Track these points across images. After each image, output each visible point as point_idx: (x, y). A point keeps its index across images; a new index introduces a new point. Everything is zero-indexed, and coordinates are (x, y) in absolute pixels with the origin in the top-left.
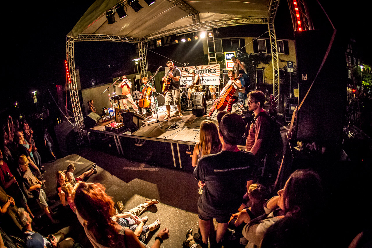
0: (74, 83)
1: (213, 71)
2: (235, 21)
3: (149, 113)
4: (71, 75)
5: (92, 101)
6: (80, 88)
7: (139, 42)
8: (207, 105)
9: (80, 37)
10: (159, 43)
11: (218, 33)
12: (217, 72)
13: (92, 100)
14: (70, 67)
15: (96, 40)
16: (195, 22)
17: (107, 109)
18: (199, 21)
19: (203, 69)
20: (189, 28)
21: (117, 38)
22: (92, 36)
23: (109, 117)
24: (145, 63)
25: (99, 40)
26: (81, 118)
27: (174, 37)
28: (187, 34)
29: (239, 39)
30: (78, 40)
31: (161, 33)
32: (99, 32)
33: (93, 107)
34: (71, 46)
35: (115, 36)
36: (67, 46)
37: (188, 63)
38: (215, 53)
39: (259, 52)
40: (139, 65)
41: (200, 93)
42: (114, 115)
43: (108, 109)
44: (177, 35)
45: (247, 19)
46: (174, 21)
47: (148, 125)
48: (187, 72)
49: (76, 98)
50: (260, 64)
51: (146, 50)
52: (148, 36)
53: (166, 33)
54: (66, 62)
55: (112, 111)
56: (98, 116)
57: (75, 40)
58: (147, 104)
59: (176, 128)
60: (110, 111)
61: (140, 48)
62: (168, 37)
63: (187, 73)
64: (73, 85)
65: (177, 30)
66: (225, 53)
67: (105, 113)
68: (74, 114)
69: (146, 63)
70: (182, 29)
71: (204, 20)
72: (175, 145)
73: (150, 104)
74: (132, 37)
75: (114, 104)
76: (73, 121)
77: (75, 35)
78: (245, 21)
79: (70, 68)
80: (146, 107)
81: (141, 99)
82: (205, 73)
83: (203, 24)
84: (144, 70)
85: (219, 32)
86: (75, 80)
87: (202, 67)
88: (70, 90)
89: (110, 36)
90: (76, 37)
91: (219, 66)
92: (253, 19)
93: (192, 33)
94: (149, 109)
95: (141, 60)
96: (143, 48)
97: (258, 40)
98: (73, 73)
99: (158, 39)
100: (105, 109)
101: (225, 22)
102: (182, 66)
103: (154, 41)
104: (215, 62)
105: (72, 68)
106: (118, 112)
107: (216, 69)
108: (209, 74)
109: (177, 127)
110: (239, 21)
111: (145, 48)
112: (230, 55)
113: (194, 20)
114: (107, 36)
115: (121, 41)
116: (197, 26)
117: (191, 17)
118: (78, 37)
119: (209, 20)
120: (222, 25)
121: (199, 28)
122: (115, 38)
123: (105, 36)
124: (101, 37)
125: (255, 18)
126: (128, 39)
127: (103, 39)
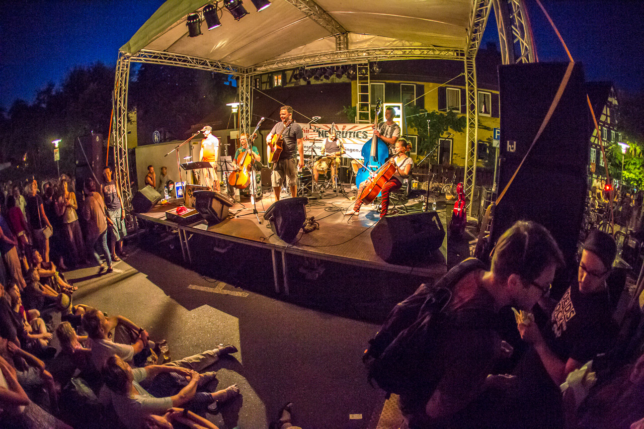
0: (122, 133)
1: (363, 135)
2: (407, 51)
7: (241, 75)
9: (142, 55)
10: (278, 81)
11: (375, 68)
12: (368, 137)
14: (119, 105)
16: (340, 49)
18: (347, 48)
19: (345, 131)
20: (329, 57)
21: (204, 64)
22: (162, 56)
24: (247, 111)
25: (173, 63)
26: (128, 193)
27: (300, 72)
28: (324, 68)
29: (415, 85)
30: (138, 60)
31: (281, 62)
32: (174, 50)
34: (125, 69)
35: (202, 60)
36: (117, 68)
37: (320, 118)
38: (369, 105)
39: (448, 111)
44: (306, 68)
45: (430, 49)
46: (304, 43)
47: (238, 216)
48: (318, 133)
49: (123, 159)
50: (447, 130)
51: (251, 89)
52: (257, 65)
57: (132, 59)
60: (178, 188)
61: (242, 86)
63: (318, 135)
64: (120, 136)
65: (307, 60)
69: (249, 112)
70: (317, 59)
71: (356, 45)
74: (230, 64)
77: (133, 50)
78: (425, 52)
79: (118, 107)
82: (348, 138)
83: (353, 52)
84: (245, 123)
85: (379, 68)
86: (124, 128)
87: (345, 127)
88: (115, 145)
89: (193, 59)
90: (135, 53)
92: (441, 51)
95: (242, 106)
96: (247, 86)
97: (447, 88)
98: (122, 115)
99: (276, 73)
101: (392, 52)
102: (308, 121)
103: (270, 77)
104: (368, 120)
105: (122, 106)
106: (190, 189)
107: (368, 132)
108: (355, 140)
110: (415, 53)
111: (251, 85)
113: (338, 44)
114: (187, 58)
115: (211, 69)
116: (343, 56)
117: (334, 38)
118: (138, 55)
119: (364, 47)
120: (385, 57)
121: (345, 59)
122: (200, 63)
123: (183, 57)
124: (177, 58)
125: (444, 49)
126: (223, 68)
127: (180, 63)
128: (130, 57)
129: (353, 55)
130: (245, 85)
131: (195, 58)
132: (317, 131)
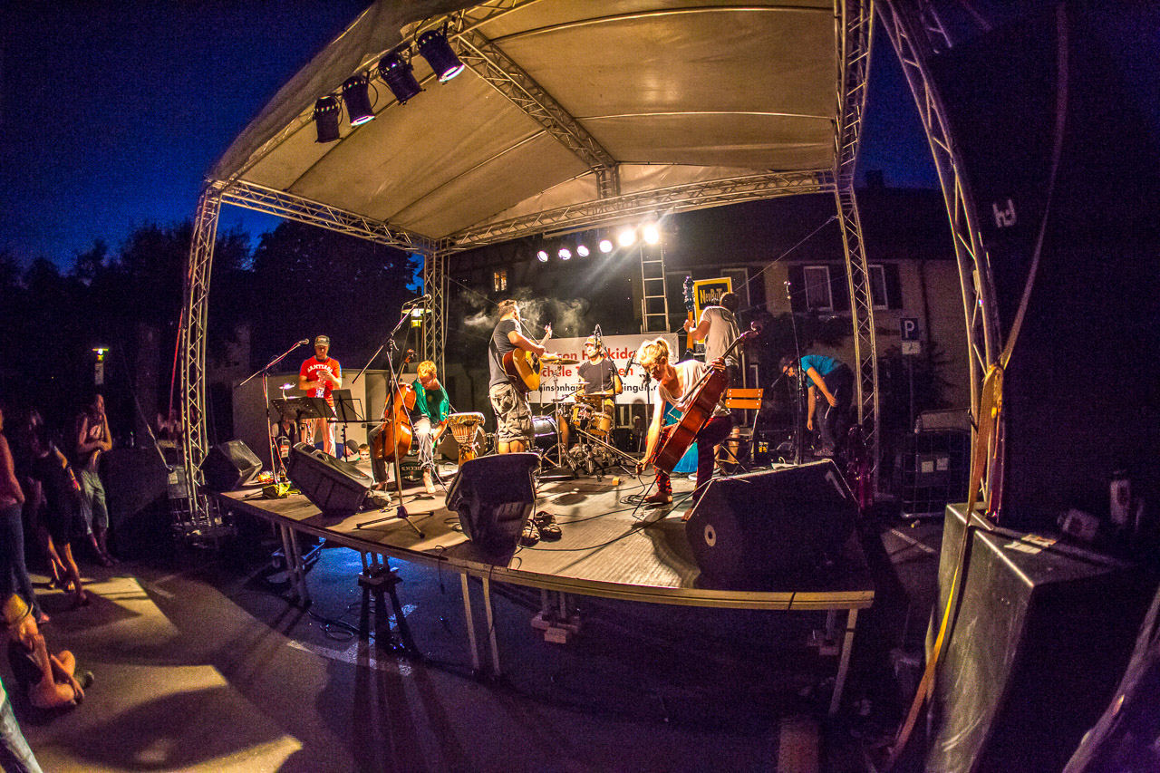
7: (427, 253)
10: (500, 283)
16: (605, 195)
18: (618, 192)
20: (585, 212)
21: (358, 225)
22: (281, 200)
24: (438, 324)
28: (578, 233)
29: (746, 270)
31: (499, 226)
32: (301, 191)
38: (666, 299)
44: (545, 237)
45: (770, 179)
52: (456, 234)
53: (512, 230)
65: (548, 221)
69: (442, 323)
70: (563, 217)
71: (634, 186)
74: (407, 230)
78: (762, 186)
83: (630, 200)
92: (789, 179)
95: (429, 314)
96: (438, 273)
101: (701, 192)
104: (665, 327)
111: (445, 272)
113: (602, 186)
114: (326, 210)
115: (372, 236)
116: (611, 209)
117: (594, 176)
118: (237, 192)
119: (650, 189)
121: (615, 215)
122: (349, 222)
123: (319, 207)
124: (308, 208)
126: (393, 236)
127: (313, 218)
128: (222, 191)
129: (630, 205)
130: (434, 274)
131: (340, 211)
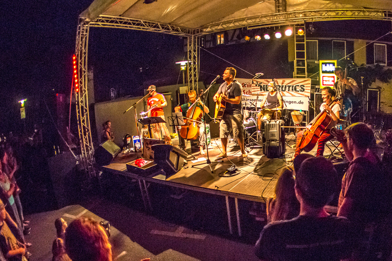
0: (84, 92)
1: (300, 88)
2: (340, 13)
3: (195, 148)
4: (80, 78)
5: (110, 123)
6: (93, 101)
7: (189, 36)
8: (287, 140)
9: (100, 20)
10: (221, 40)
11: (312, 29)
12: (305, 91)
13: (108, 121)
14: (80, 66)
15: (123, 27)
16: (279, 11)
17: (130, 137)
18: (285, 10)
19: (284, 85)
20: (268, 19)
22: (118, 20)
23: (134, 151)
24: (195, 69)
25: (128, 27)
26: (90, 148)
27: (243, 31)
28: (264, 28)
29: (345, 42)
30: (96, 24)
31: (225, 23)
32: (129, 15)
33: (109, 133)
34: (85, 33)
35: (154, 23)
36: (78, 33)
37: (262, 74)
38: (306, 61)
39: (375, 64)
40: (186, 71)
41: (276, 122)
42: (141, 148)
43: (133, 137)
44: (248, 29)
45: (361, 11)
46: (246, 6)
47: (193, 166)
48: (259, 87)
49: (85, 116)
50: (375, 81)
51: (198, 48)
52: (204, 27)
53: (232, 25)
54: (74, 58)
55: (139, 141)
56: (117, 147)
57: (91, 24)
58: (193, 134)
59: (236, 174)
60: (135, 141)
61: (190, 45)
62: (235, 30)
63: (260, 89)
64: (82, 96)
65: (249, 21)
66: (321, 62)
67: (128, 143)
68: (81, 141)
69: (197, 69)
70: (258, 20)
71: (293, 8)
72: (232, 200)
73: (198, 134)
74: (180, 26)
75: (142, 130)
76: (78, 152)
77: (92, 15)
78: (356, 14)
79: (79, 68)
80: (191, 137)
81: (185, 125)
82: (287, 91)
83: (291, 14)
84: (193, 80)
85: (314, 28)
86: (85, 88)
87: (284, 81)
88: (77, 103)
89: (146, 22)
90: (94, 19)
91: (310, 82)
92: (370, 12)
93: (273, 27)
94: (196, 142)
95: (190, 64)
96: (194, 45)
97: (375, 44)
98: (83, 76)
99: (219, 33)
100: (129, 137)
101: (326, 13)
102: (251, 77)
103: (213, 36)
104: (305, 74)
105: (83, 67)
106: (147, 143)
107: (305, 85)
108: (294, 93)
109: (237, 172)
110: (347, 14)
111: (198, 45)
112: (328, 65)
113: (277, 7)
114: (140, 21)
115: (162, 31)
116: (281, 17)
118: (96, 20)
119: (301, 9)
120: (320, 18)
121: (283, 20)
122: (152, 26)
123: (137, 21)
124: (131, 22)
125: (373, 10)
126: (173, 30)
127: (134, 26)
128: (89, 22)
129: (291, 16)
130: (192, 45)
131: (147, 21)
132: (259, 86)
